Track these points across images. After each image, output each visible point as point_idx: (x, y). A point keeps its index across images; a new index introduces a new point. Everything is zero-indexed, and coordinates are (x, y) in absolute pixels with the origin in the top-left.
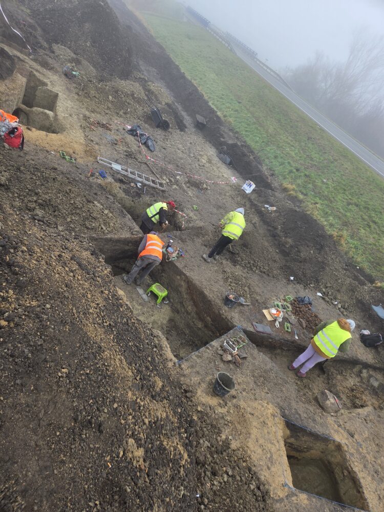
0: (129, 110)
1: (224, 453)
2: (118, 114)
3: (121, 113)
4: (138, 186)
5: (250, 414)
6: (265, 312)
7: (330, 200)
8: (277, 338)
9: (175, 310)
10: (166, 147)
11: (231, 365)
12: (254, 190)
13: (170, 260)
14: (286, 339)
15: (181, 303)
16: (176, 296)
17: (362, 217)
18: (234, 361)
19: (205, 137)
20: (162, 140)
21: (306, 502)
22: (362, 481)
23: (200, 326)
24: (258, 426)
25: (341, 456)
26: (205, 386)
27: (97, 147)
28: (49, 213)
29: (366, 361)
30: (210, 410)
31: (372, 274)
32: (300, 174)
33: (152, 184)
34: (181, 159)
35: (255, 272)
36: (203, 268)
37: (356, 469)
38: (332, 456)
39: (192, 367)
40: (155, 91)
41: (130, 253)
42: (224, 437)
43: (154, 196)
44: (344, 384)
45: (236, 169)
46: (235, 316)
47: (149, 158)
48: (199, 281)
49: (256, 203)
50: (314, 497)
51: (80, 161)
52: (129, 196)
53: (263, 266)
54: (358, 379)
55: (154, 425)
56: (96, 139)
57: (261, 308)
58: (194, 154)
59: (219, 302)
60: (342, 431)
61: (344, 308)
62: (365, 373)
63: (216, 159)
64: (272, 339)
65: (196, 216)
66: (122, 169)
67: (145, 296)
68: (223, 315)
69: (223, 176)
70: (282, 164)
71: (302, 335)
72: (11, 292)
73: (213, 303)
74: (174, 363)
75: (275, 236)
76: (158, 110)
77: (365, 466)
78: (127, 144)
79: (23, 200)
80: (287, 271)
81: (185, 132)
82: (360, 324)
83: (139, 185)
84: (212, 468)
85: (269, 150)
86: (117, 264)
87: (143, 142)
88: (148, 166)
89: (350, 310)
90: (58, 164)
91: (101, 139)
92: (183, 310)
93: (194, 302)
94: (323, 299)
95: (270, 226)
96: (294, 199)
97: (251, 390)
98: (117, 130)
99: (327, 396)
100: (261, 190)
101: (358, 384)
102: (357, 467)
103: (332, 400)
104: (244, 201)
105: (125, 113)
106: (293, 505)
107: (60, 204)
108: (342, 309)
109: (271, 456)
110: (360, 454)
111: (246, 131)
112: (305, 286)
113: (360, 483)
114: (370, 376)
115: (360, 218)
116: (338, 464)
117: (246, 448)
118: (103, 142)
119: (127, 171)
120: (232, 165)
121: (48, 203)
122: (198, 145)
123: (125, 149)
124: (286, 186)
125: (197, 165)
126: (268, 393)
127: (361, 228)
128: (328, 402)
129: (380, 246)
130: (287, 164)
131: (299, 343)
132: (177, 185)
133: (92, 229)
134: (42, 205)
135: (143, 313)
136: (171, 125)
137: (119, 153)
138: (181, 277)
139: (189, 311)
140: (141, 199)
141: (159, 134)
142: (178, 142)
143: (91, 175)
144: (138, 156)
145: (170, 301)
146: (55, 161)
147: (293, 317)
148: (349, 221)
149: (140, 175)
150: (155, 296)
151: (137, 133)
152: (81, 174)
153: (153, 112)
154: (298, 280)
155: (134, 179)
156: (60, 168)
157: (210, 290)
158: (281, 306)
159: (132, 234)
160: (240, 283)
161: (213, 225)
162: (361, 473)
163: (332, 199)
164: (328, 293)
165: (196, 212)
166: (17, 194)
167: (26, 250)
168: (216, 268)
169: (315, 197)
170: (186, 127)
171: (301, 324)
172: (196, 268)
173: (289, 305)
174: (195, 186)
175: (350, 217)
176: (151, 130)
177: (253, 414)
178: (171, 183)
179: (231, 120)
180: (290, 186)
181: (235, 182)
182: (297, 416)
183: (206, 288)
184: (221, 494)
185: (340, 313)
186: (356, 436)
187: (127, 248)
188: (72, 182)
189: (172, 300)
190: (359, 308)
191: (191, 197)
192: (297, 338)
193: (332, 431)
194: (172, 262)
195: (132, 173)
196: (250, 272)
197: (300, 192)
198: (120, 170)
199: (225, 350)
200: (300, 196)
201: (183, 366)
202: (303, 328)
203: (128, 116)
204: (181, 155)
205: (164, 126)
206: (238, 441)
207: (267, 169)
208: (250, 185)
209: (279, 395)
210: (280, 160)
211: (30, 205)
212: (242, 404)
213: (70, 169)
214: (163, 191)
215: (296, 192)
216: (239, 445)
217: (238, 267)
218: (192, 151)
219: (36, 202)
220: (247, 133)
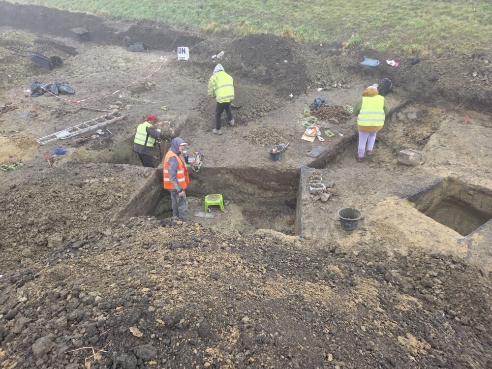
0: (10, 76)
1: (409, 264)
2: (4, 88)
3: (6, 84)
4: (100, 133)
5: (385, 219)
6: (304, 138)
7: (249, 11)
8: (332, 149)
9: (240, 202)
10: (80, 80)
11: (333, 200)
12: (190, 52)
13: (199, 168)
14: (337, 143)
15: (240, 192)
16: (231, 191)
17: (284, 4)
18: (331, 195)
19: (99, 43)
20: (69, 77)
21: (481, 237)
22: (487, 187)
23: (271, 195)
24: (399, 222)
25: (458, 184)
26: (337, 233)
27: (23, 133)
28: (62, 230)
29: (395, 106)
30: (362, 245)
31: (334, 40)
32: (207, 10)
33: (110, 121)
34: (104, 78)
35: (264, 116)
36: (228, 149)
37: (476, 183)
38: (450, 191)
39: (313, 230)
40: (12, 39)
41: (159, 194)
42: (391, 254)
43: (123, 130)
44: (398, 136)
45: (155, 49)
46: (290, 163)
47: (78, 102)
48: (238, 163)
49: (202, 62)
50: (481, 229)
51: (26, 159)
52: (102, 149)
53: (264, 106)
54: (401, 124)
55: (384, 305)
56: (14, 127)
57: (298, 138)
58: (108, 65)
59: (269, 163)
60: (440, 168)
61: (344, 84)
62: (401, 116)
63: (130, 55)
64: (329, 153)
65: (173, 114)
66: (70, 132)
67: (208, 215)
68: (282, 169)
69: (152, 63)
70: (185, 13)
71: (343, 130)
72: (209, 350)
73: (266, 169)
74: (300, 241)
75: (246, 75)
76: (36, 53)
77: (478, 176)
78: (45, 107)
79: (27, 242)
80: (282, 93)
81: (78, 54)
82: (364, 84)
83: (99, 131)
84: (422, 285)
85: (162, 10)
86: (157, 213)
87: (56, 92)
88: (87, 109)
89: (349, 81)
90: (12, 180)
91: (17, 123)
92: (246, 196)
93: (250, 182)
94: (325, 90)
95: (234, 70)
96: (223, 33)
97: (365, 202)
98: (22, 102)
99: (406, 155)
100: (195, 48)
101: (404, 127)
102: (475, 181)
103: (412, 154)
104: (191, 68)
105: (10, 82)
106: (478, 248)
107: (62, 213)
108: (344, 86)
109: (430, 232)
110: (466, 170)
111: (126, 9)
112: (305, 93)
113: (488, 189)
114: (406, 114)
115: (284, 5)
116: (460, 192)
117: (412, 245)
118: (23, 123)
119: (75, 130)
120: (148, 47)
121: (52, 222)
122: (103, 55)
123: (49, 112)
124: (207, 28)
125: (122, 72)
126: (376, 192)
127: (293, 13)
128: (411, 158)
129: (318, 15)
130: (188, 10)
131: (348, 137)
132: (129, 103)
133: (112, 205)
134: (49, 229)
135: (222, 229)
136: (62, 58)
137: (49, 121)
138: (221, 173)
139: (252, 192)
140: (115, 142)
141: (59, 75)
142: (83, 67)
143: (51, 162)
144: (68, 108)
145: (229, 199)
146: (5, 181)
147: (324, 123)
148: (280, 15)
149: (91, 123)
150: (216, 207)
151: (43, 89)
152: (41, 170)
153: (33, 58)
154: (297, 93)
155: (89, 132)
156: (17, 182)
157: (253, 161)
158: (309, 123)
159: (146, 177)
160: (267, 134)
161: (194, 109)
162: (481, 182)
163: (251, 9)
164: (324, 82)
165: (170, 111)
166: (14, 242)
167: (148, 289)
168: (237, 140)
169: (237, 17)
170: (74, 49)
171: (334, 123)
172: (224, 155)
173: (312, 117)
174: (143, 91)
175: (277, 11)
176: (49, 76)
177: (387, 218)
178: (122, 107)
179: (103, 10)
180: (209, 26)
181: (166, 60)
182: (409, 188)
183: (249, 163)
184: (451, 295)
185: (346, 90)
186: (450, 162)
187: (153, 192)
188: (44, 184)
189: (230, 197)
190: (353, 74)
191: (150, 103)
192: (342, 135)
193: (436, 174)
194: (202, 169)
195: (81, 127)
196: (261, 119)
197: (222, 23)
198: (69, 134)
199: (317, 194)
200: (226, 27)
201: (307, 236)
202: (338, 124)
203: (15, 82)
204: (99, 76)
205: (56, 63)
206: (402, 246)
207: (178, 28)
208: (184, 51)
209: (383, 186)
210: (180, 11)
211: (37, 240)
212: (372, 218)
213: (27, 174)
214: (124, 119)
215: (218, 26)
216: (406, 248)
217: (249, 124)
218: (104, 65)
219: (39, 232)
220: (129, 11)
